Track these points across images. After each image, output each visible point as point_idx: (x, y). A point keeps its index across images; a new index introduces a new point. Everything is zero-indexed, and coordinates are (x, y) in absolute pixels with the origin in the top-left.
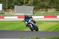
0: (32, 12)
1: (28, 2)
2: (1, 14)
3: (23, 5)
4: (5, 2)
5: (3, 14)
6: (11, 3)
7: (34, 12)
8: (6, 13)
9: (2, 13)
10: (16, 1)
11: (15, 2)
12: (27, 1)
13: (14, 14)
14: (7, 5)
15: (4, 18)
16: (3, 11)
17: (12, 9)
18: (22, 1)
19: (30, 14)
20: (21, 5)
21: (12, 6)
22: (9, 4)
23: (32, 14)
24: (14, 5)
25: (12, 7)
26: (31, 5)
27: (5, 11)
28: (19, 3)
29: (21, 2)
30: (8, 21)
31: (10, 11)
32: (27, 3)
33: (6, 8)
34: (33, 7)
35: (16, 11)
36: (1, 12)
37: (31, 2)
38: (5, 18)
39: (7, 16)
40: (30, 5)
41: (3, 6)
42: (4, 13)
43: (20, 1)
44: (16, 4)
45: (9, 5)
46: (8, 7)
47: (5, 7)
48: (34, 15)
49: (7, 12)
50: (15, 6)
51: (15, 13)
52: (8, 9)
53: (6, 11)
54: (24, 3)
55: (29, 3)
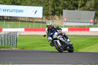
0: (91, 20)
1: (85, 3)
2: (41, 24)
3: (77, 9)
4: (47, 4)
5: (44, 24)
6: (57, 5)
7: (96, 20)
9: (43, 22)
10: (65, 2)
11: (64, 4)
12: (83, 3)
13: (62, 24)
14: (51, 9)
16: (44, 18)
17: (59, 15)
18: (75, 2)
19: (89, 24)
20: (74, 9)
21: (60, 11)
22: (54, 7)
23: (92, 24)
24: (62, 9)
25: (58, 12)
26: (91, 9)
27: (46, 18)
28: (71, 6)
29: (74, 4)
31: (55, 19)
32: (83, 5)
33: (48, 14)
34: (94, 13)
35: (65, 19)
36: (41, 21)
37: (91, 4)
40: (89, 10)
41: (44, 10)
43: (72, 3)
44: (66, 7)
45: (55, 9)
46: (52, 11)
47: (48, 12)
48: (95, 25)
49: (51, 20)
50: (64, 10)
51: (64, 23)
52: (52, 15)
53: (48, 19)
54: (79, 5)
55: (88, 5)
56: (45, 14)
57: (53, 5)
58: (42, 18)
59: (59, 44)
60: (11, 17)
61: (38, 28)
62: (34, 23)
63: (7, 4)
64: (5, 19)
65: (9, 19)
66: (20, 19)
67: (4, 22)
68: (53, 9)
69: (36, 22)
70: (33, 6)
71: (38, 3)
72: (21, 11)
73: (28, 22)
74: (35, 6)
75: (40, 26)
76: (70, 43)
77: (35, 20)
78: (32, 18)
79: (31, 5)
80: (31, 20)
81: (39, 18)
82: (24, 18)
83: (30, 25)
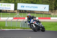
2: (48, 15)
4: (52, 3)
8: (52, 14)
9: (49, 14)
15: (50, 19)
30: (54, 22)
31: (56, 12)
36: (48, 13)
38: (52, 18)
39: (53, 17)
41: (49, 7)
42: (50, 14)
49: (54, 13)
52: (54, 10)
53: (52, 12)
56: (51, 9)
57: (55, 4)
58: (49, 12)
59: (34, 26)
60: (30, 11)
61: (46, 17)
62: (44, 14)
63: (28, 3)
64: (27, 12)
65: (29, 12)
66: (36, 12)
67: (27, 14)
68: (55, 6)
69: (45, 14)
70: (43, 4)
71: (47, 3)
72: (36, 7)
73: (40, 14)
74: (45, 4)
75: (47, 16)
76: (42, 26)
77: (44, 13)
78: (42, 11)
79: (42, 4)
80: (42, 13)
81: (47, 12)
82: (38, 11)
83: (41, 16)
